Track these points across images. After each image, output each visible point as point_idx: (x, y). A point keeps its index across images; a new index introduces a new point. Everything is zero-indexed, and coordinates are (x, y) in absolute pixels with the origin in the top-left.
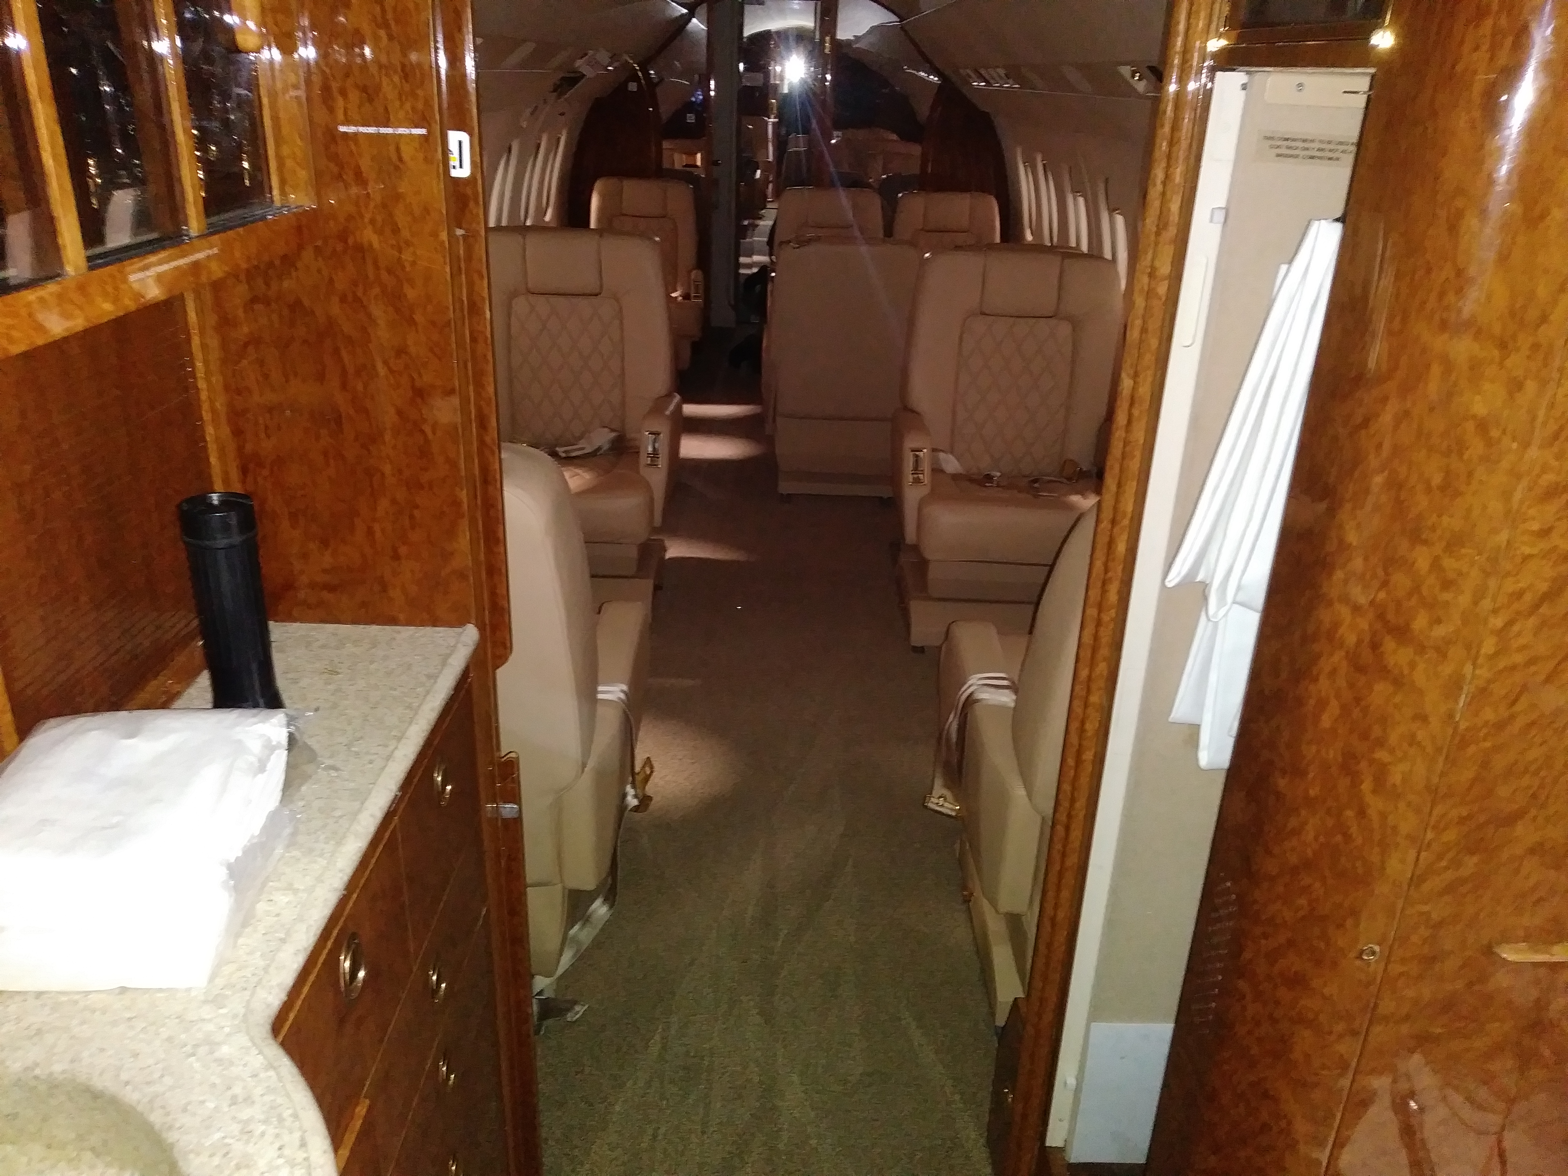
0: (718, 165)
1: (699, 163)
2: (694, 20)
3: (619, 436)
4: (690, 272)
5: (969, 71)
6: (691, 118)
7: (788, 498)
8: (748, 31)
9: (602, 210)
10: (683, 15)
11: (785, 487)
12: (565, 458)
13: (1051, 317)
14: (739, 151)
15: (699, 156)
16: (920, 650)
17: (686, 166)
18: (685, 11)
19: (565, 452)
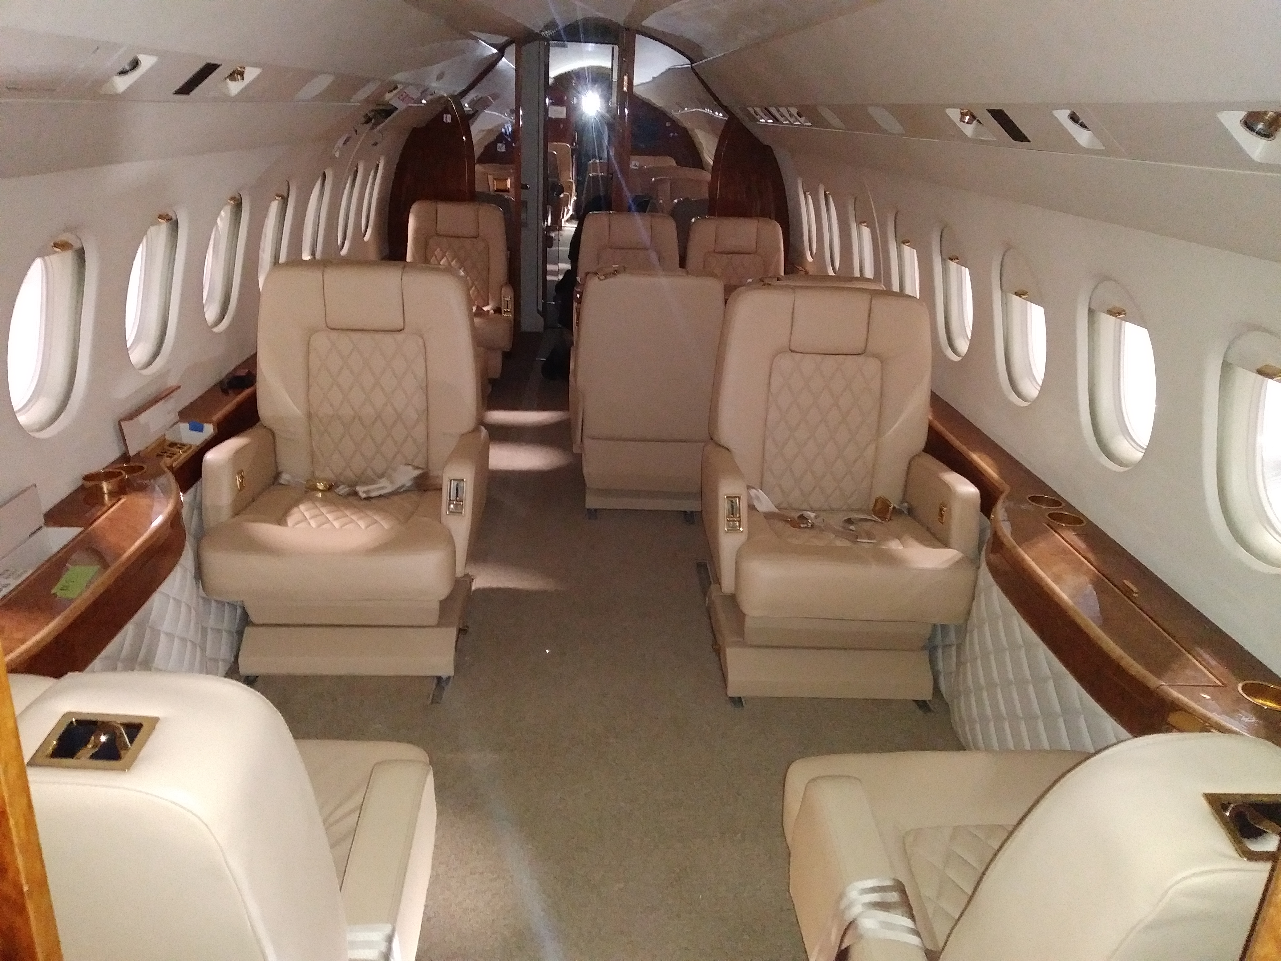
0: (527, 188)
1: (508, 186)
2: (504, 59)
3: (423, 474)
4: (501, 287)
5: (758, 110)
6: (501, 148)
7: (594, 513)
8: (554, 72)
9: (417, 231)
10: (493, 54)
11: (592, 502)
12: (365, 499)
13: (860, 354)
14: (545, 177)
15: (508, 182)
16: (737, 702)
17: (497, 190)
18: (495, 51)
19: (365, 492)
